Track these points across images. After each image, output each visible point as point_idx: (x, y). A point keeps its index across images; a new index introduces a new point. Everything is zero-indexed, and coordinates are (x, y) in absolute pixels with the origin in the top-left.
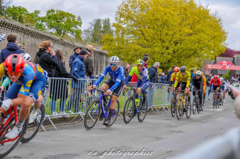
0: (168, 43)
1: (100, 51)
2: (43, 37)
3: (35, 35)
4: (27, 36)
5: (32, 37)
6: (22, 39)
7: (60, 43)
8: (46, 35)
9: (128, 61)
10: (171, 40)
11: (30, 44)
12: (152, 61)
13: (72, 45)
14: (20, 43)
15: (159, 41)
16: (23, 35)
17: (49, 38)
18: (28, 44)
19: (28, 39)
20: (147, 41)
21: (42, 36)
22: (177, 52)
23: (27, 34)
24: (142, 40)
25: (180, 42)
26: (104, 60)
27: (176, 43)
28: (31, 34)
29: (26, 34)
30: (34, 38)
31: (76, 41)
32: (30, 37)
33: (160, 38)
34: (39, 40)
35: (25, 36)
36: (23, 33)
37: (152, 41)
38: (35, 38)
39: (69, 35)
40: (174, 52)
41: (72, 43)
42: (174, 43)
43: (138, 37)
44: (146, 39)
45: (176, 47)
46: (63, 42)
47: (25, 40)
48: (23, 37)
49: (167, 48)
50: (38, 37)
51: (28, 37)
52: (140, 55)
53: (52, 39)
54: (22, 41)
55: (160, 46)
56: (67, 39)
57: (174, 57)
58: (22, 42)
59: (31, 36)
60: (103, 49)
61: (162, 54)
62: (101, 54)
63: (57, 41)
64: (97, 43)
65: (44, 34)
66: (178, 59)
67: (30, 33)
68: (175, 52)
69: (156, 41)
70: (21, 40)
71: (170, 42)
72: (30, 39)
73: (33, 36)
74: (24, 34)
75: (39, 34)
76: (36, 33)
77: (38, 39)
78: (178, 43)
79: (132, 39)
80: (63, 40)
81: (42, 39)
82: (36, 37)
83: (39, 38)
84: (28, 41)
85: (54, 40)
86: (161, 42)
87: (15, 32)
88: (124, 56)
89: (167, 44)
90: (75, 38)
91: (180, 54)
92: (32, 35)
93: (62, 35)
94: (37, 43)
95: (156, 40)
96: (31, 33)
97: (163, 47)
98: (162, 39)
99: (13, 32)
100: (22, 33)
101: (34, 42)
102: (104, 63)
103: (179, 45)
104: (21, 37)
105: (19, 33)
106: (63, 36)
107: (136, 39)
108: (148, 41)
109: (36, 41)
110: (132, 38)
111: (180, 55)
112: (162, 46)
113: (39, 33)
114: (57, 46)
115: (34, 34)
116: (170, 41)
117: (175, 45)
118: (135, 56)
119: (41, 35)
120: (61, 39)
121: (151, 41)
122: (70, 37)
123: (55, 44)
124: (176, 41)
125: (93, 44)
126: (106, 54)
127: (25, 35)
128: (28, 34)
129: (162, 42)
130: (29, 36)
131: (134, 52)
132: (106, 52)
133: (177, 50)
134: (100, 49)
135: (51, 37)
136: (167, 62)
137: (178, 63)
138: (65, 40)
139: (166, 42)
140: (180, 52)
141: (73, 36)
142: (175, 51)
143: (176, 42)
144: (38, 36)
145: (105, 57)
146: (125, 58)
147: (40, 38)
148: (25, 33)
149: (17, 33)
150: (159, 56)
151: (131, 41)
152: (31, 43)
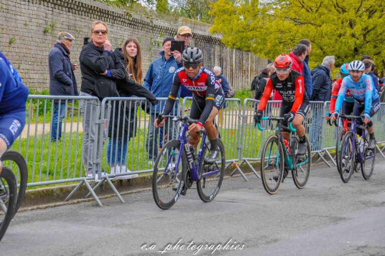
0: (354, 12)
1: (207, 34)
2: (91, 12)
3: (76, 7)
4: (59, 9)
5: (69, 12)
6: (50, 16)
7: (125, 22)
8: (96, 6)
9: (267, 54)
10: (360, 6)
11: (66, 27)
12: (319, 51)
13: (149, 25)
14: (46, 24)
15: (333, 9)
16: (51, 9)
17: (102, 12)
18: (62, 26)
19: (62, 16)
20: (308, 11)
21: (89, 9)
22: (372, 32)
23: (59, 5)
24: (295, 8)
25: (380, 8)
26: (216, 54)
27: (370, 12)
28: (68, 5)
29: (57, 7)
30: (72, 13)
31: (156, 16)
32: (65, 13)
33: (335, 3)
34: (83, 17)
35: (54, 10)
36: (52, 3)
37: (317, 11)
38: (75, 14)
39: (143, 6)
40: (366, 31)
41: (148, 21)
42: (367, 11)
43: (288, 2)
44: (305, 6)
45: (371, 20)
46: (131, 19)
47: (55, 18)
48: (51, 12)
49: (351, 25)
50: (82, 11)
51: (61, 12)
52: (292, 40)
53: (108, 14)
54: (50, 20)
55: (336, 20)
56: (139, 13)
57: (368, 42)
58: (49, 23)
59: (67, 9)
60: (214, 32)
61: (340, 36)
62: (209, 40)
63: (120, 17)
64: (201, 18)
65: (93, 5)
66: (375, 47)
67: (64, 4)
68: (369, 31)
69: (326, 11)
70: (47, 19)
71: (358, 11)
72: (65, 16)
73: (70, 10)
74: (53, 6)
75: (82, 6)
76: (77, 4)
77: (82, 15)
78: (376, 11)
79: (274, 7)
80: (131, 16)
81: (89, 15)
82: (77, 12)
83: (83, 13)
84: (62, 20)
85: (113, 16)
86: (337, 10)
87: (36, 3)
88: (259, 44)
89: (351, 15)
90: (155, 9)
91: (381, 34)
92: (69, 8)
93: (128, 5)
94: (79, 23)
95: (326, 8)
96: (66, 4)
97: (342, 23)
98: (340, 5)
99: (33, 3)
100: (49, 4)
101: (73, 22)
102: (216, 59)
103: (377, 14)
104: (47, 12)
105: (44, 5)
106: (131, 7)
107: (282, 8)
108: (310, 11)
109: (77, 19)
110: (275, 5)
111: (380, 37)
112: (340, 20)
113: (82, 4)
114: (119, 28)
115: (72, 6)
116: (359, 8)
117: (370, 17)
118: (280, 43)
119: (87, 6)
120: (128, 13)
121: (314, 9)
122: (145, 7)
123: (115, 25)
124: (371, 7)
125: (193, 20)
126: (219, 41)
127: (55, 8)
128: (62, 6)
129: (340, 10)
130: (64, 9)
131: (280, 35)
132: (220, 37)
133: (372, 26)
134: (207, 31)
135: (107, 10)
136: (352, 52)
137: (376, 55)
138: (135, 16)
139: (349, 9)
140: (379, 30)
141: (151, 6)
142: (369, 28)
143: (371, 9)
144: (82, 8)
145: (217, 48)
146: (260, 47)
147: (85, 12)
148: (55, 4)
149: (40, 4)
150: (333, 41)
151: (272, 12)
152: (67, 24)
